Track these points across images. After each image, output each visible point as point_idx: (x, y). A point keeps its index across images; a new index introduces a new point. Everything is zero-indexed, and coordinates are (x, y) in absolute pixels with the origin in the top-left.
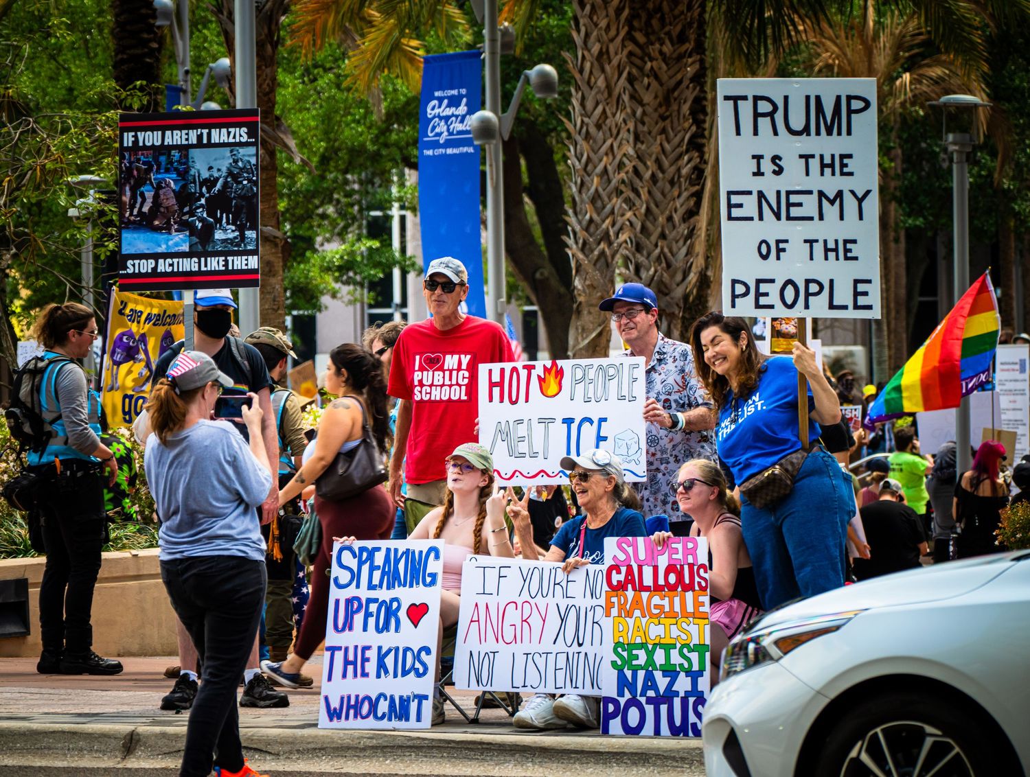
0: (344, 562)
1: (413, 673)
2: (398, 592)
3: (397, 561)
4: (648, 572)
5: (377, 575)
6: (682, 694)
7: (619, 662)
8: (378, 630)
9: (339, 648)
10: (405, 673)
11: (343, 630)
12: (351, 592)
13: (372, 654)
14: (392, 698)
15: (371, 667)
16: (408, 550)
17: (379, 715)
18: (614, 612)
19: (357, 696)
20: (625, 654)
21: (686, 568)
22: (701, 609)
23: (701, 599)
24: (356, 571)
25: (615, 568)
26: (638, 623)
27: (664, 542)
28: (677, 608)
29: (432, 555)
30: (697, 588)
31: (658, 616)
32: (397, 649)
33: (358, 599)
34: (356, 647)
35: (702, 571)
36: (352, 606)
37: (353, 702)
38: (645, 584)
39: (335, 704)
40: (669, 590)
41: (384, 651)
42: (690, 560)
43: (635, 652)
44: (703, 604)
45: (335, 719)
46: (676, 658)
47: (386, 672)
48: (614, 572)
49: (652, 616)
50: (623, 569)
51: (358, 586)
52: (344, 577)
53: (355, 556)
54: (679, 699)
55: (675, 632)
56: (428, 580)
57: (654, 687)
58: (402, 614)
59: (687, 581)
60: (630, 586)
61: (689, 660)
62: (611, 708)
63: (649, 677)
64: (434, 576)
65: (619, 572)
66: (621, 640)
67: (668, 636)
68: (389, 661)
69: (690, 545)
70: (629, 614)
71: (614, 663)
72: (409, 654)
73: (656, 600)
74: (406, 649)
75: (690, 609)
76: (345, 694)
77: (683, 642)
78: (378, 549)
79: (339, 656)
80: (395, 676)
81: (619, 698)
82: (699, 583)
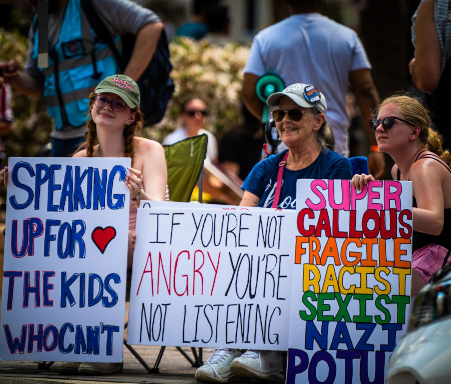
0: (21, 180)
1: (101, 302)
2: (82, 214)
3: (79, 181)
4: (344, 217)
5: (57, 195)
6: (377, 348)
7: (309, 313)
8: (62, 255)
9: (19, 274)
10: (92, 302)
11: (22, 254)
12: (30, 212)
13: (56, 281)
14: (79, 328)
15: (55, 295)
16: (91, 169)
17: (66, 346)
18: (305, 258)
19: (41, 326)
20: (315, 304)
21: (387, 213)
22: (403, 258)
23: (403, 247)
24: (34, 190)
25: (309, 211)
26: (331, 271)
27: (365, 186)
28: (376, 256)
29: (118, 175)
30: (399, 235)
31: (353, 265)
32: (83, 276)
33: (38, 221)
34: (37, 273)
35: (405, 217)
36: (32, 228)
37: (36, 333)
38: (341, 230)
39: (16, 334)
40: (367, 237)
41: (68, 277)
42: (393, 204)
43: (326, 302)
44: (405, 253)
45: (17, 351)
46: (372, 309)
47: (72, 300)
48: (307, 216)
49: (347, 264)
50: (317, 214)
51: (37, 207)
52: (22, 196)
53: (32, 174)
54: (374, 353)
55: (372, 281)
56: (115, 201)
57: (347, 340)
58: (87, 238)
59: (388, 227)
60: (323, 232)
61: (387, 312)
62: (298, 361)
63: (342, 329)
64: (120, 197)
65: (312, 216)
66: (311, 288)
67: (364, 285)
68: (75, 288)
69: (393, 190)
70: (321, 262)
71: (302, 314)
72: (96, 282)
73: (352, 247)
74: (93, 277)
75: (390, 257)
76: (28, 323)
77: (381, 293)
78: (58, 167)
79: (19, 282)
80: (82, 305)
81: (306, 351)
82: (402, 231)
